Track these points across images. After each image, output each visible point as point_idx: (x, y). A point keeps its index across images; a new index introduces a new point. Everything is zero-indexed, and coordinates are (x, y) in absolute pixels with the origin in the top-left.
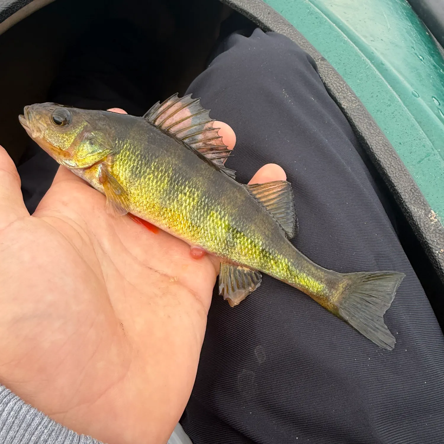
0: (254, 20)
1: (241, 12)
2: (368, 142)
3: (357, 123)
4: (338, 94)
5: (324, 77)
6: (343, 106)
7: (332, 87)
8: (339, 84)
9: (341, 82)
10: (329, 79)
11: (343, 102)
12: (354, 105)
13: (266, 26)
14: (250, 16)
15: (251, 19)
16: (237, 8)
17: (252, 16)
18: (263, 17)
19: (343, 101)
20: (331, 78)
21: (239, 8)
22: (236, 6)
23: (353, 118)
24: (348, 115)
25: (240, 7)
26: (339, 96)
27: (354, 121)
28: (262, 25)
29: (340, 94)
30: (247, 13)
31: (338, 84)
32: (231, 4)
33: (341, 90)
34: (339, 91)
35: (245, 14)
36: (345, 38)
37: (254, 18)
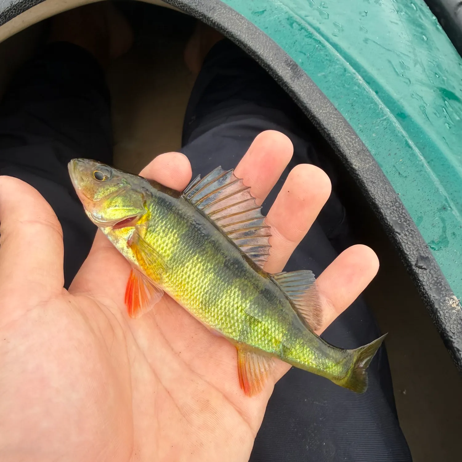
0: (253, 55)
1: (239, 43)
2: (382, 211)
3: (370, 187)
4: (348, 151)
5: (333, 130)
6: (354, 166)
7: (342, 142)
8: (351, 139)
9: (353, 137)
10: (338, 133)
11: (355, 162)
12: (367, 166)
13: (266, 64)
14: (248, 49)
15: (250, 53)
16: (234, 38)
17: (250, 49)
18: (263, 52)
19: (354, 160)
20: (341, 131)
21: (236, 39)
22: (232, 36)
23: (365, 181)
24: (359, 177)
25: (237, 37)
26: (349, 153)
27: (366, 185)
28: (262, 62)
29: (352, 151)
30: (245, 46)
31: (349, 139)
32: (227, 32)
33: (352, 146)
34: (350, 148)
35: (243, 47)
36: (360, 80)
37: (252, 53)
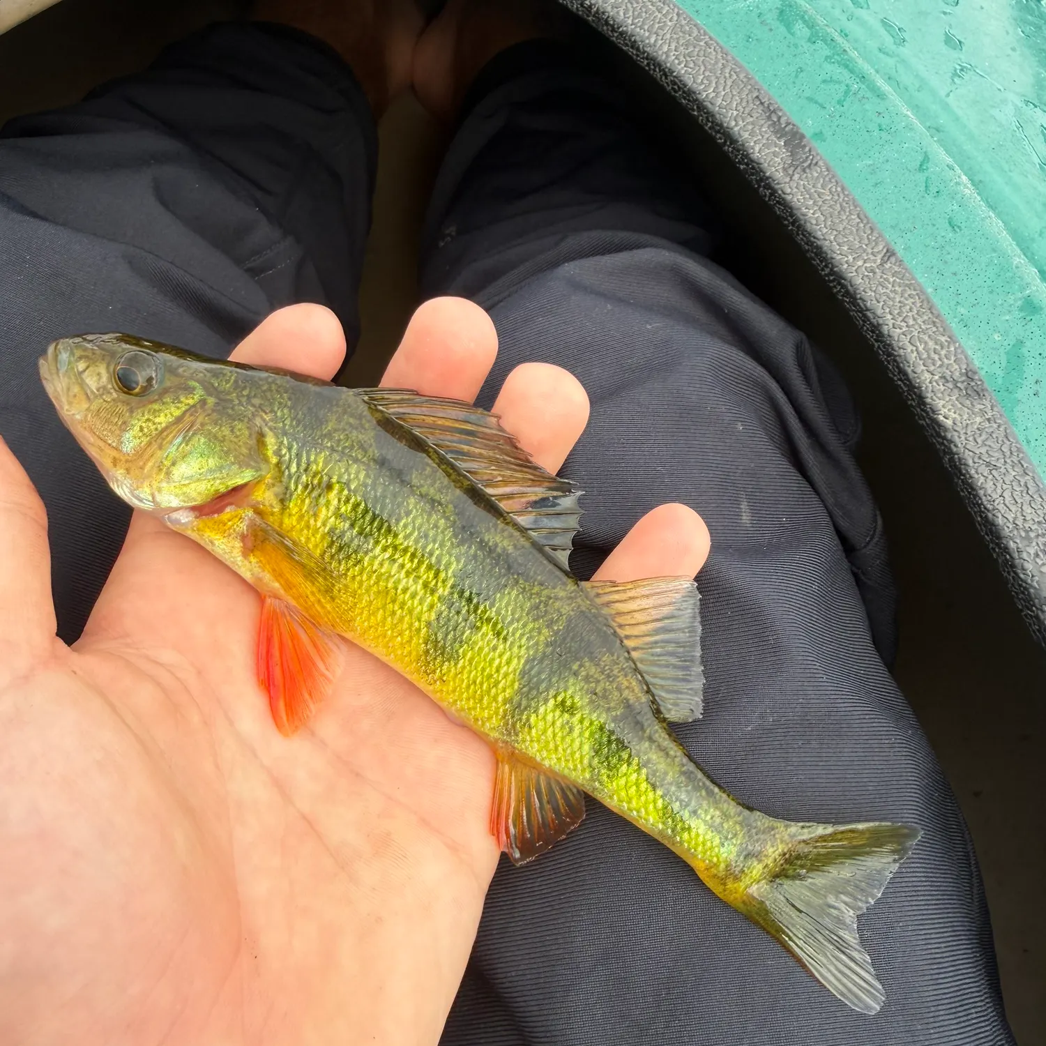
0: (685, 99)
1: (648, 65)
2: (1012, 545)
3: (982, 479)
4: (927, 376)
5: (889, 317)
6: (941, 418)
7: (912, 351)
8: (936, 344)
9: (943, 339)
10: (903, 324)
11: (943, 406)
12: (978, 419)
13: (721, 125)
14: (674, 83)
15: (676, 92)
16: (638, 49)
17: (679, 84)
18: (713, 94)
19: (942, 402)
20: (911, 322)
21: (644, 52)
22: (634, 45)
23: (970, 462)
24: (955, 449)
25: (648, 49)
26: (930, 382)
27: (973, 472)
28: (707, 118)
29: (937, 377)
30: (666, 73)
31: (931, 344)
32: (621, 34)
33: (939, 363)
34: (932, 368)
35: (658, 75)
37: (684, 92)
